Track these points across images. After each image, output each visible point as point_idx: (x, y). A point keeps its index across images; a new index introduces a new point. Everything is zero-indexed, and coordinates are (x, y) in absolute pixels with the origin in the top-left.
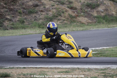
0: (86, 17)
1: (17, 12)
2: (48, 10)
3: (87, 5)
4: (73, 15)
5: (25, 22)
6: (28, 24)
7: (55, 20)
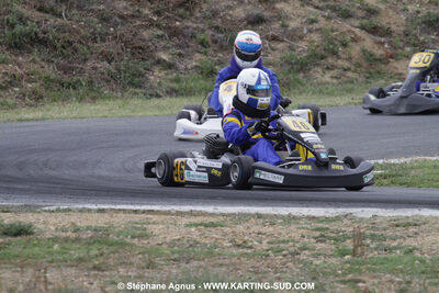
1: (194, 40)
2: (296, 36)
3: (425, 23)
4: (379, 52)
7: (315, 69)
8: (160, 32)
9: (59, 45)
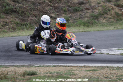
1: (62, 10)
2: (94, 8)
4: (120, 13)
5: (70, 20)
6: (73, 22)
7: (101, 18)
8: (51, 8)
9: (20, 12)
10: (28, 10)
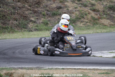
0: (108, 19)
1: (41, 14)
2: (71, 12)
4: (96, 17)
5: (49, 24)
7: (78, 22)
8: (31, 12)
9: (1, 16)
10: (8, 14)
